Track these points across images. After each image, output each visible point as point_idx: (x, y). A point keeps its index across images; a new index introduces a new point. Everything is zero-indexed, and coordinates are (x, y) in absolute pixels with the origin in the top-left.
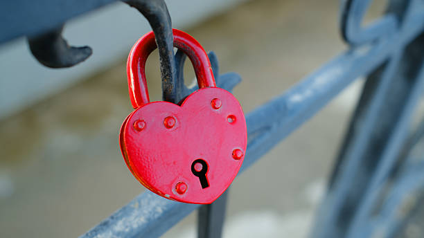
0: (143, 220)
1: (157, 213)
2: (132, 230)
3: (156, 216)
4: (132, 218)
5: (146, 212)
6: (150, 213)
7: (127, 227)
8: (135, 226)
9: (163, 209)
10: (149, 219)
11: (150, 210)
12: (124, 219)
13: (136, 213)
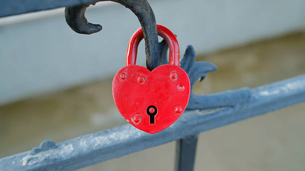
0: (127, 137)
1: (137, 135)
2: (119, 140)
3: (136, 137)
4: (121, 134)
5: (131, 133)
6: (133, 134)
7: (117, 137)
8: (121, 138)
9: (141, 135)
10: (130, 137)
11: (134, 132)
12: (117, 133)
13: (125, 131)
